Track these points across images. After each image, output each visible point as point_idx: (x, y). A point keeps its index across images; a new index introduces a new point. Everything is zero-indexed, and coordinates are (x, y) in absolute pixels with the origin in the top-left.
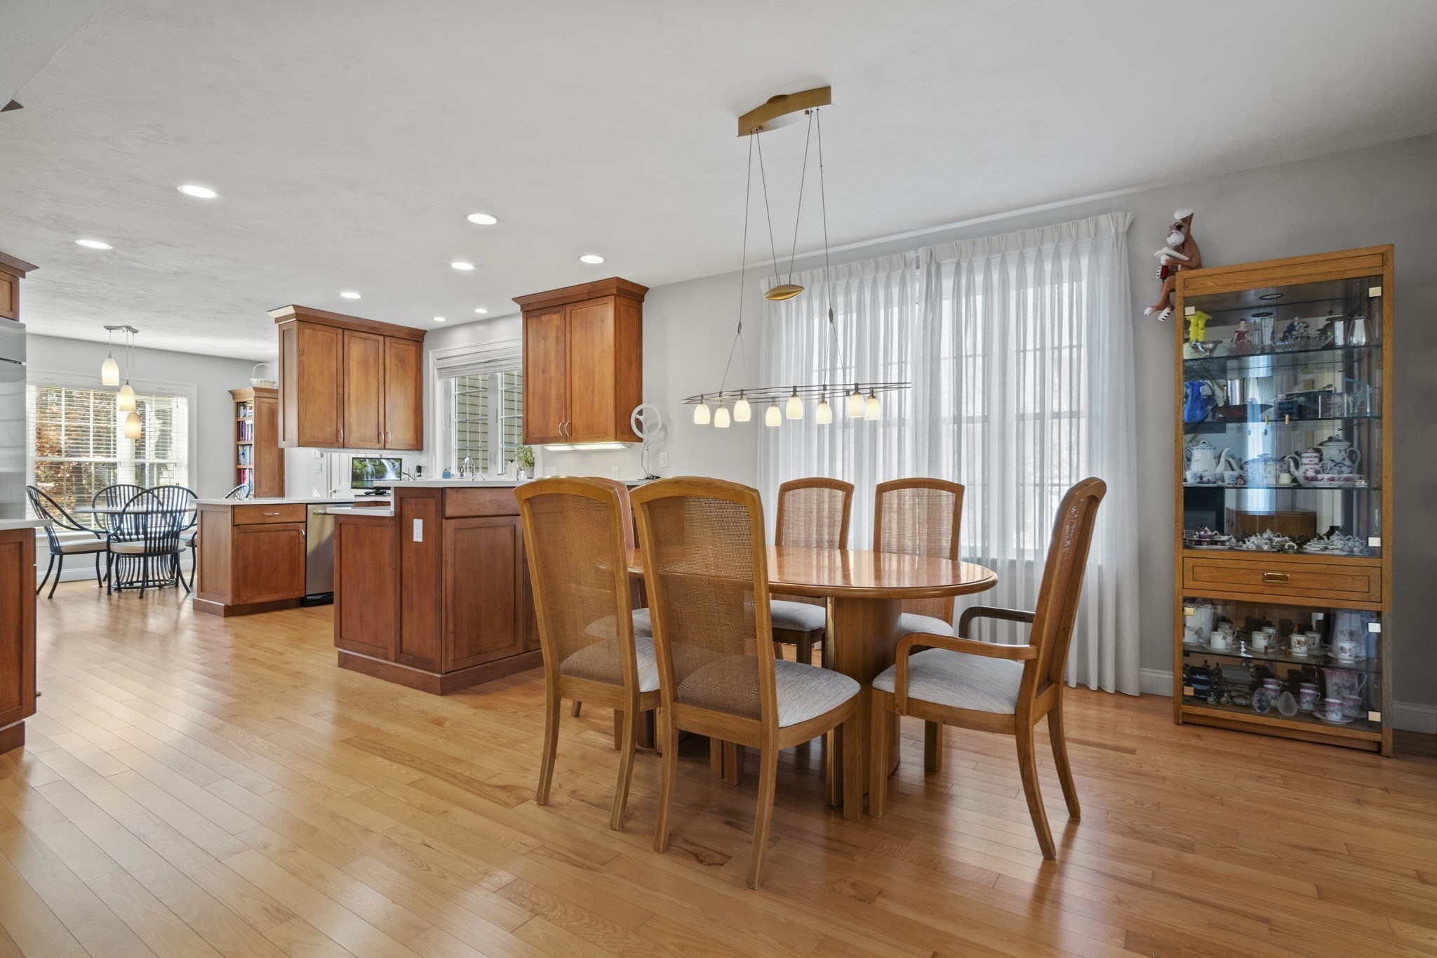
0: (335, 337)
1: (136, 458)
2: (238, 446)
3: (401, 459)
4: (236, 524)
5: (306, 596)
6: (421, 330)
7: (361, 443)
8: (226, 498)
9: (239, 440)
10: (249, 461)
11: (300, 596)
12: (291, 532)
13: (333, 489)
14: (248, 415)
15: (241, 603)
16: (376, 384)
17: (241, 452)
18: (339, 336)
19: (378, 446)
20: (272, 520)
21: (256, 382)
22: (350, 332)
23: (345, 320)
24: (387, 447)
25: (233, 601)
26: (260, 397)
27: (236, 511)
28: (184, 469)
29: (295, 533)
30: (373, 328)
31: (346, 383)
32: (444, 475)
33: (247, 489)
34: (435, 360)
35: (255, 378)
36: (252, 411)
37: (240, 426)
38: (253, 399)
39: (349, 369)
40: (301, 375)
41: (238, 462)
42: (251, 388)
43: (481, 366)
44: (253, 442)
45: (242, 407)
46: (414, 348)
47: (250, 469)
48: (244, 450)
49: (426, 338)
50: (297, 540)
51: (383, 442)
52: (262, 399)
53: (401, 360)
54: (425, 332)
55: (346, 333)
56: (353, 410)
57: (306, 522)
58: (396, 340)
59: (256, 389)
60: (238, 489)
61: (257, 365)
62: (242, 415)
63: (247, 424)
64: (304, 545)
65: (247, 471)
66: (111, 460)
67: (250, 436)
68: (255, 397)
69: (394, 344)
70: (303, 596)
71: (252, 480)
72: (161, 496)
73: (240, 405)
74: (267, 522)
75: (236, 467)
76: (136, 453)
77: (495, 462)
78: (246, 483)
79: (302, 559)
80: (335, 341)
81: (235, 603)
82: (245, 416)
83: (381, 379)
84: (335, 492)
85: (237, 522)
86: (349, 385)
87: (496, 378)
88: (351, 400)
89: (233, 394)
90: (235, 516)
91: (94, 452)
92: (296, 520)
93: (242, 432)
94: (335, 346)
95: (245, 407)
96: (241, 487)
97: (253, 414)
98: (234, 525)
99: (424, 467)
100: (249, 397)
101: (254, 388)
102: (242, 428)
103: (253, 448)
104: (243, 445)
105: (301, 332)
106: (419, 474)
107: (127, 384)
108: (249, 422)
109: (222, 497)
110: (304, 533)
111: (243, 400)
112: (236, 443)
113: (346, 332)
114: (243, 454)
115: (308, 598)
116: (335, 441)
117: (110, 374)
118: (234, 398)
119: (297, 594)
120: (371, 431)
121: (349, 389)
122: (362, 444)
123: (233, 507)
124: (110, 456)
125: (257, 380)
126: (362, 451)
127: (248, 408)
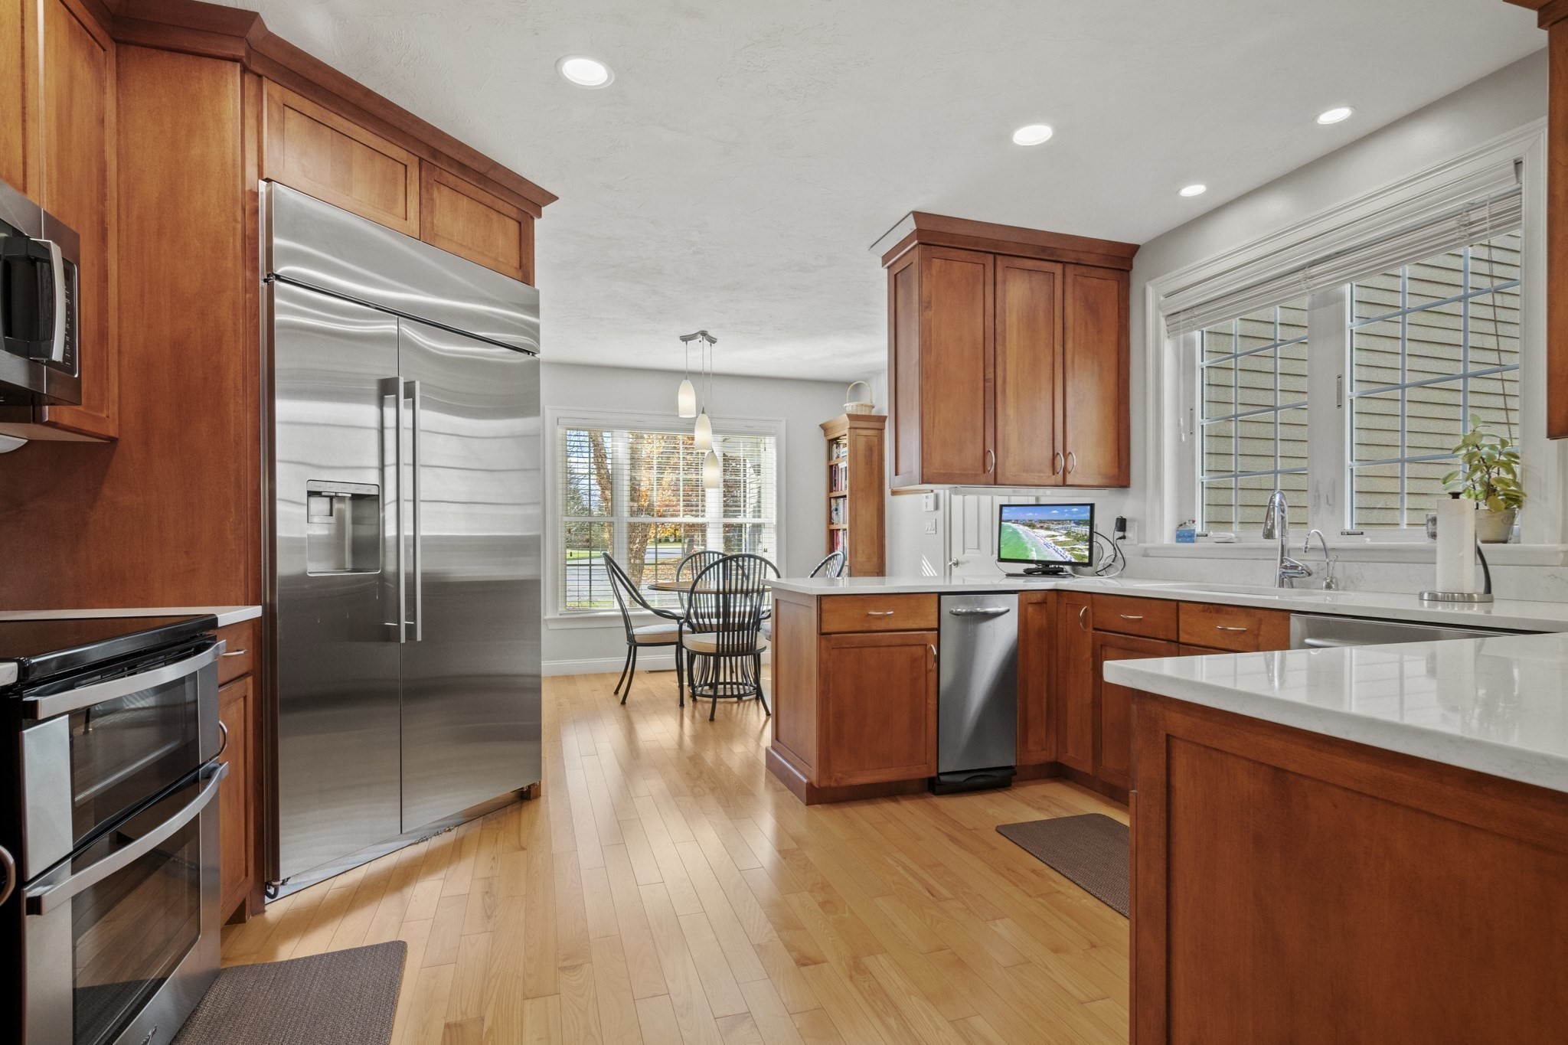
0: (981, 271)
1: (725, 516)
2: (830, 498)
3: (1092, 506)
4: (824, 630)
5: (939, 774)
6: (1129, 245)
7: (1025, 474)
8: (812, 576)
9: (831, 490)
10: (842, 520)
11: (927, 775)
12: (914, 648)
13: (954, 560)
14: (841, 455)
15: (833, 784)
16: (1049, 359)
17: (833, 507)
18: (987, 270)
19: (1053, 480)
20: (882, 625)
21: (850, 407)
22: (1007, 261)
23: (997, 237)
24: (1069, 482)
25: (820, 780)
26: (856, 428)
27: (825, 606)
28: (772, 530)
29: (919, 651)
30: (1044, 249)
31: (999, 359)
32: (1178, 536)
33: (840, 558)
34: (1162, 298)
35: (849, 402)
36: (846, 449)
37: (832, 470)
38: (846, 431)
39: (1004, 331)
40: (925, 348)
41: (830, 521)
42: (845, 415)
43: (1300, 275)
44: (847, 493)
45: (835, 445)
46: (1115, 284)
47: (845, 530)
48: (837, 505)
49: (1137, 261)
50: (923, 664)
51: (1061, 472)
52: (858, 431)
53: (1092, 309)
54: (1134, 249)
55: (999, 263)
56: (1011, 411)
57: (938, 629)
58: (1084, 270)
59: (852, 417)
60: (830, 559)
61: (852, 386)
62: (835, 456)
63: (840, 468)
64: (933, 675)
65: (840, 533)
66: (699, 520)
67: (844, 485)
68: (850, 428)
69: (1079, 278)
70: (934, 774)
71: (847, 545)
72: (746, 567)
73: (834, 442)
74: (874, 628)
75: (828, 527)
76: (725, 511)
77: (1333, 501)
78: (839, 551)
79: (932, 702)
80: (981, 278)
81: (823, 784)
82: (838, 457)
83: (1058, 349)
84: (956, 564)
85: (826, 628)
86: (1005, 363)
87: (1340, 299)
88: (1007, 391)
89: (824, 428)
90: (823, 615)
91: (685, 511)
92: (923, 626)
93: (835, 480)
94: (981, 287)
95: (838, 444)
96: (833, 556)
97: (847, 454)
98: (822, 634)
99: (1133, 520)
100: (843, 427)
101: (849, 416)
102: (835, 474)
103: (847, 501)
104: (837, 498)
105: (926, 261)
106: (1121, 534)
107: (703, 412)
108: (843, 465)
109: (807, 577)
110: (935, 653)
111: (836, 435)
112: (828, 495)
113: (999, 258)
114: (836, 510)
115: (943, 778)
116: (980, 472)
117: (687, 400)
118: (825, 435)
119: (924, 772)
120: (1041, 452)
121: (1005, 370)
122: (1026, 477)
123: (820, 598)
124: (697, 516)
125: (851, 404)
126: (1024, 490)
127: (841, 446)
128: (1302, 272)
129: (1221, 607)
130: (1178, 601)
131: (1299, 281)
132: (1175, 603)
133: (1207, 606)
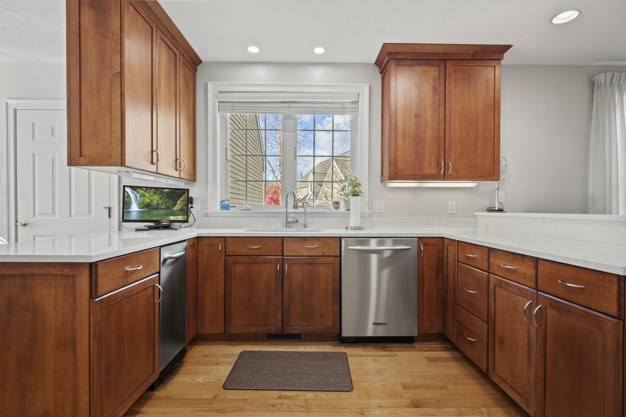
0: (151, 31)
7: (167, 169)
12: (148, 290)
16: (175, 104)
18: (154, 32)
19: (176, 173)
20: (134, 278)
27: (100, 271)
29: (151, 291)
30: (174, 38)
31: (158, 93)
32: (222, 207)
34: (217, 93)
46: (192, 76)
50: (152, 300)
51: (179, 170)
53: (187, 84)
54: (200, 62)
55: (158, 32)
57: (159, 272)
58: (185, 60)
64: (158, 304)
69: (184, 64)
74: (130, 281)
83: (178, 100)
86: (160, 97)
87: (295, 119)
90: (99, 279)
92: (154, 271)
110: (158, 288)
113: (158, 29)
119: (154, 378)
121: (160, 101)
128: (287, 104)
129: (306, 238)
130: (283, 237)
131: (286, 107)
132: (281, 238)
133: (299, 238)
